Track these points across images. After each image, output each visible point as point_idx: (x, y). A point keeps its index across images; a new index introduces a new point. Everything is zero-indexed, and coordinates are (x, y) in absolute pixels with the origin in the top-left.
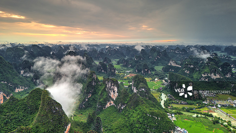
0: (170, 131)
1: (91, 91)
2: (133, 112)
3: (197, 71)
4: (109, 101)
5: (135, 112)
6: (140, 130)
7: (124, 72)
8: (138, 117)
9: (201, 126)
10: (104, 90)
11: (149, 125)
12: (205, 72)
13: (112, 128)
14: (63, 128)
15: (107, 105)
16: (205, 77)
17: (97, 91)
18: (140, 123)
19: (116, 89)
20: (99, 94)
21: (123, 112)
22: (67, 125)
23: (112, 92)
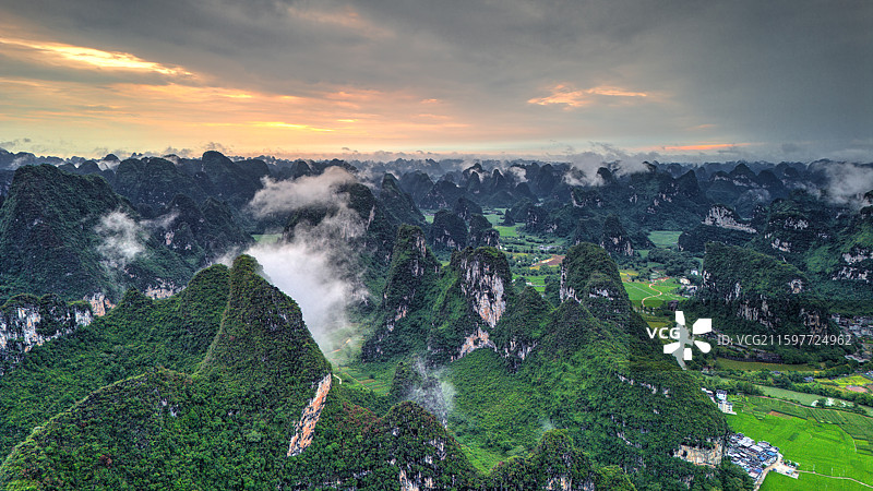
0: (709, 441)
1: (406, 298)
2: (565, 369)
3: (821, 243)
4: (472, 330)
5: (570, 368)
6: (588, 433)
7: (529, 248)
8: (583, 387)
9: (838, 439)
10: (456, 290)
11: (624, 415)
12: (859, 246)
13: (482, 426)
14: (302, 386)
15: (464, 347)
16: (857, 265)
17: (428, 297)
18: (591, 409)
19: (498, 287)
20: (435, 307)
21: (526, 370)
22: (318, 379)
23: (486, 296)
